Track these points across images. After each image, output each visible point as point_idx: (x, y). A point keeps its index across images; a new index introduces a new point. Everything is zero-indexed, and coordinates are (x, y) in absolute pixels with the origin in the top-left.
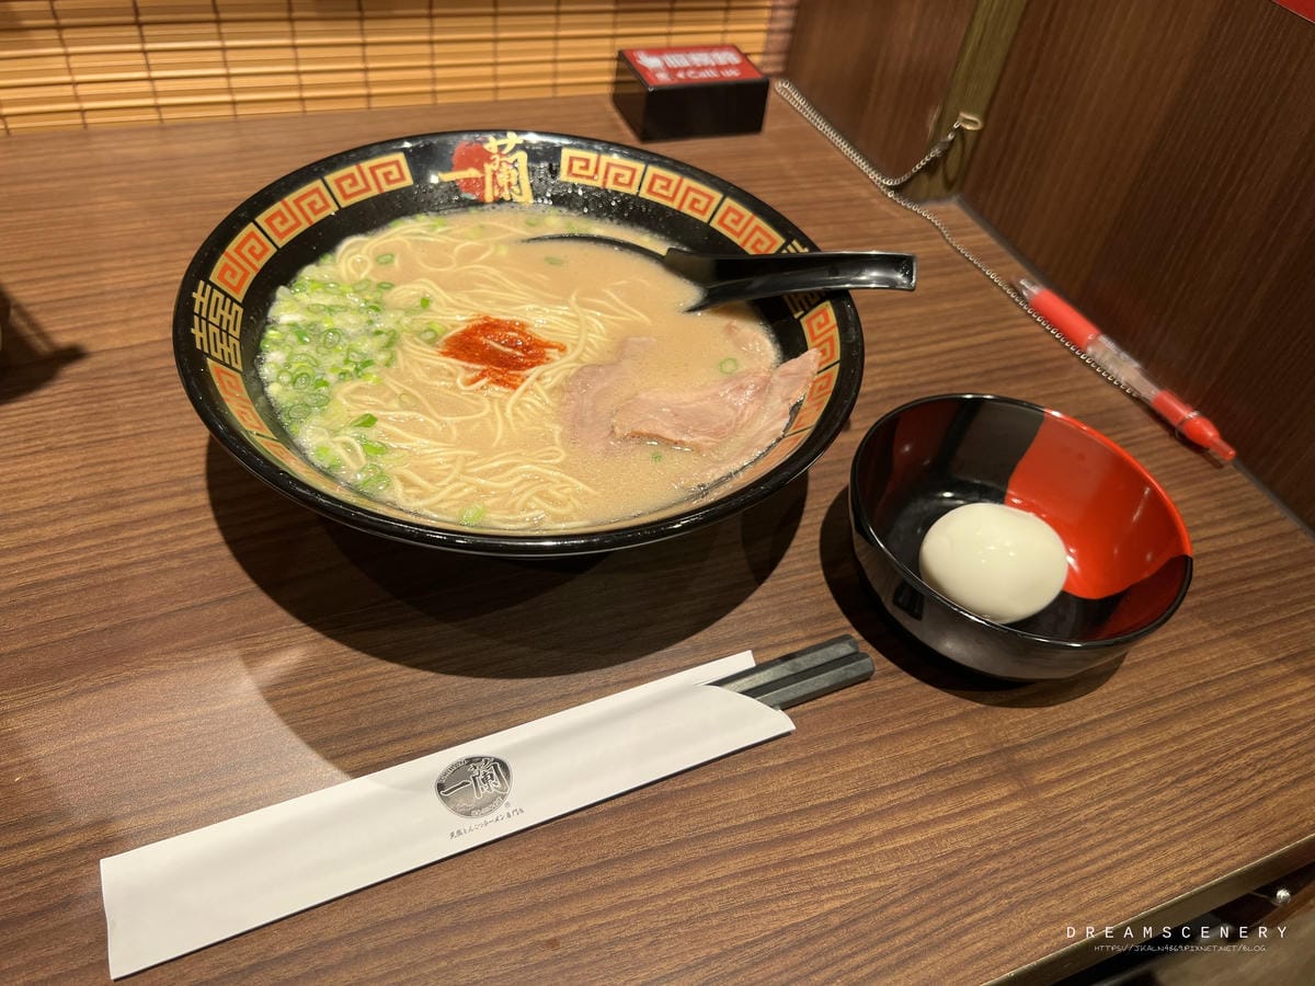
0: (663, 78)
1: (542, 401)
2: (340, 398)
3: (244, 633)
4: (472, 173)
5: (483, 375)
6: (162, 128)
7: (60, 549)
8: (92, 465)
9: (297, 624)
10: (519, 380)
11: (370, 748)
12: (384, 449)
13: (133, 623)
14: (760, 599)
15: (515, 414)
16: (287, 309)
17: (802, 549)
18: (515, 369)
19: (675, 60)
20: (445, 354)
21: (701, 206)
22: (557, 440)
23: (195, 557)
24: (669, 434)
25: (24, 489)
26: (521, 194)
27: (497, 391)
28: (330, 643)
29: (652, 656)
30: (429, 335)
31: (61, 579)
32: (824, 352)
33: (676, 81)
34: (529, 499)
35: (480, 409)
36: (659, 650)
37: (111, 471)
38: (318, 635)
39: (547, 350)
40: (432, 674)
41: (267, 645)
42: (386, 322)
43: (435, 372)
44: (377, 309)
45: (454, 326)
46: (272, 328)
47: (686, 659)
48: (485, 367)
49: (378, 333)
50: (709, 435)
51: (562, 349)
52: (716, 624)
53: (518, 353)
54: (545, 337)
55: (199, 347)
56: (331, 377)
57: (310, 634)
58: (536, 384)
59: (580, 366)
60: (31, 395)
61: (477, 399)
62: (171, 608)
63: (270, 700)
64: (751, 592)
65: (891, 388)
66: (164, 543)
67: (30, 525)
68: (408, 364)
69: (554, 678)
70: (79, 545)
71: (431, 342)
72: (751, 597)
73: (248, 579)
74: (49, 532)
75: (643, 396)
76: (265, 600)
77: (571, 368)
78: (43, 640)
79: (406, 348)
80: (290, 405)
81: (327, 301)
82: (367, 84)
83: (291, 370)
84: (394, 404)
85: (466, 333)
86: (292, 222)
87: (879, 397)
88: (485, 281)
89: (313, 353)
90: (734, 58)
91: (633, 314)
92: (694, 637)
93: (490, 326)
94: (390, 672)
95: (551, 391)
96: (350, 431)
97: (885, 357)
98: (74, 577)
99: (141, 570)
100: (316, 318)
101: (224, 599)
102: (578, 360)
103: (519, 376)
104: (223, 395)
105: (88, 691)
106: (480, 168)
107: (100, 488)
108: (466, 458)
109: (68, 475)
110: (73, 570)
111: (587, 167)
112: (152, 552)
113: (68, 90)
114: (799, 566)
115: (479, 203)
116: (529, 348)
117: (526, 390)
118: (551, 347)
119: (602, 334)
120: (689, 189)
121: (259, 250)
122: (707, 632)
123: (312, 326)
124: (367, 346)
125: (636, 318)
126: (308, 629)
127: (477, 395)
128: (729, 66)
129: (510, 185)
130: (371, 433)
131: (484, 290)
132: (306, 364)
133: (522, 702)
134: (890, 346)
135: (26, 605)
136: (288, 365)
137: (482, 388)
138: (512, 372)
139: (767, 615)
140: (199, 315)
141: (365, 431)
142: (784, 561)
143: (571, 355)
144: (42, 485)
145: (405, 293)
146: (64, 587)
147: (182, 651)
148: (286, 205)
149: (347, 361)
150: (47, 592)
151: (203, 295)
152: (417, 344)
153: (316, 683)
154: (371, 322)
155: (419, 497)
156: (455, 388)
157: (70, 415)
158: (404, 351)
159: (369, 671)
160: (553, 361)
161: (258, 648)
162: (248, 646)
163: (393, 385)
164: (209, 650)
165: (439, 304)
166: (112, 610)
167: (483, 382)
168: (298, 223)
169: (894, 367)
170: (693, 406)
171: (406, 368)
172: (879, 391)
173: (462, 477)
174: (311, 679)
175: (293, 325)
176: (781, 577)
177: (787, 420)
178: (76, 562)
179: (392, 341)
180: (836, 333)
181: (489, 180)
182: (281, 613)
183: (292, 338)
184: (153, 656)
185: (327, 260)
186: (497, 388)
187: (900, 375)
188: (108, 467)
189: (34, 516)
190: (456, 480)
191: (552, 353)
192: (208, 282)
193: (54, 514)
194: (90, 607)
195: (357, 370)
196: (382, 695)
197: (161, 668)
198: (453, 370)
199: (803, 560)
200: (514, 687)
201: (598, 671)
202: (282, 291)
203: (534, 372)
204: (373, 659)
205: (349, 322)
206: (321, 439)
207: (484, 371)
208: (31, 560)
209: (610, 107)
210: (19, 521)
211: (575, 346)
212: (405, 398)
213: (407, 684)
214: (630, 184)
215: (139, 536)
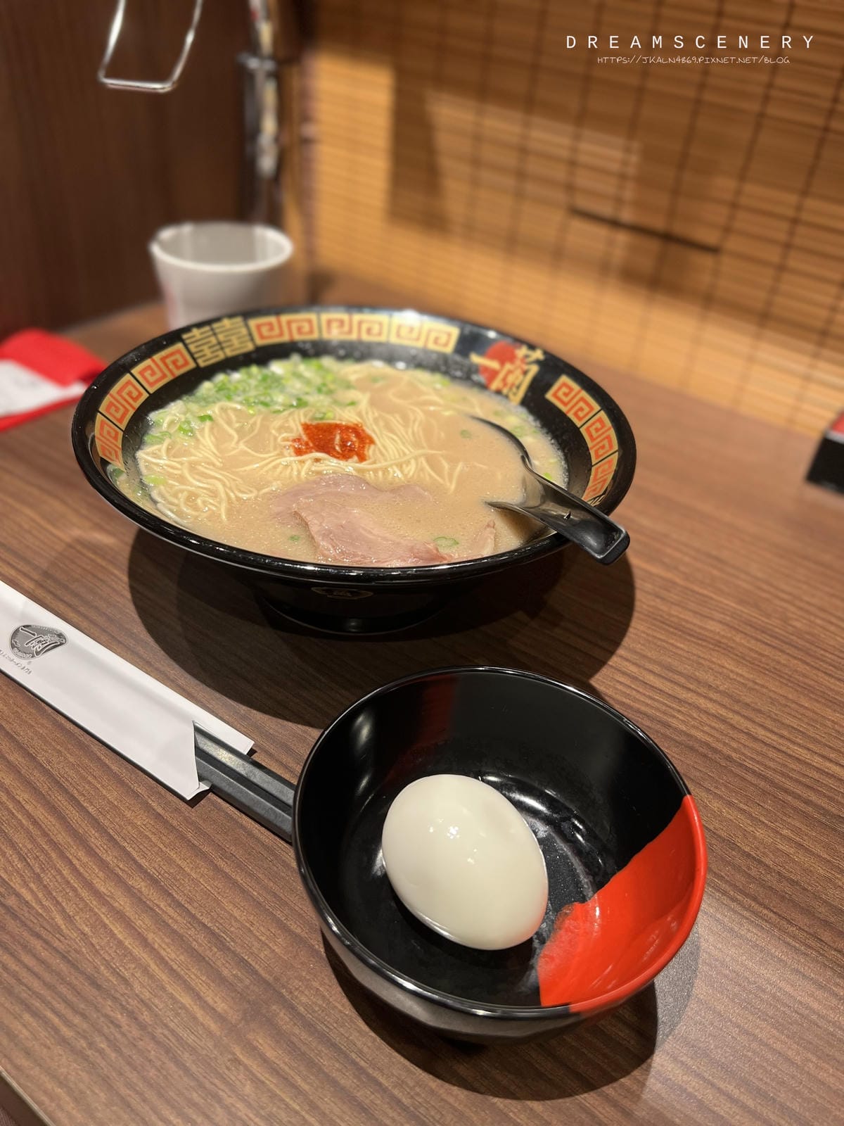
2: (221, 406)
4: (494, 365)
5: (297, 441)
10: (307, 454)
16: (282, 366)
20: (305, 425)
21: (602, 452)
22: (263, 491)
24: (315, 529)
26: (516, 394)
27: (289, 452)
30: (320, 416)
35: (265, 453)
36: (227, 696)
39: (356, 457)
43: (282, 427)
44: (321, 391)
49: (299, 399)
51: (363, 460)
52: (280, 721)
53: (338, 447)
54: (370, 451)
55: (185, 337)
58: (309, 462)
59: (358, 475)
63: (69, 545)
68: (283, 417)
71: (312, 419)
75: (354, 510)
77: (350, 472)
79: (296, 413)
80: (201, 394)
81: (308, 374)
83: (230, 385)
84: (236, 425)
86: (346, 329)
93: (354, 430)
95: (313, 472)
96: (190, 417)
103: (310, 452)
106: (502, 363)
111: (567, 395)
116: (350, 450)
118: (361, 457)
119: (405, 475)
120: (607, 437)
121: (306, 330)
122: (265, 718)
123: (278, 379)
124: (281, 399)
127: (277, 447)
130: (196, 423)
131: (395, 418)
132: (240, 387)
133: (131, 645)
136: (233, 383)
137: (286, 446)
138: (313, 449)
140: (212, 329)
148: (351, 320)
149: (257, 397)
151: (231, 324)
152: (306, 415)
153: (93, 556)
154: (307, 393)
155: (155, 456)
158: (291, 413)
159: (116, 572)
160: (347, 461)
162: (105, 522)
163: (255, 420)
165: (355, 408)
167: (292, 444)
171: (279, 418)
174: (95, 553)
175: (272, 373)
183: (260, 378)
186: (291, 450)
191: (355, 459)
192: (245, 321)
195: (254, 403)
196: (100, 584)
205: (296, 387)
206: (178, 411)
207: (302, 440)
214: (582, 418)
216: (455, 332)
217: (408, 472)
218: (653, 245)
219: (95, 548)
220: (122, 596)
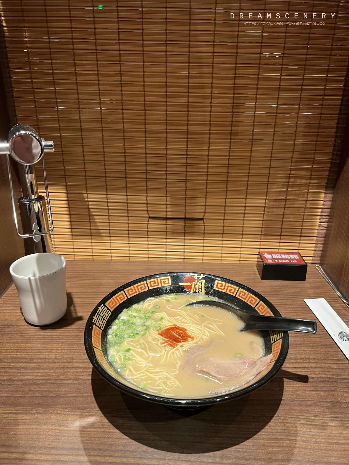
0: (270, 261)
1: (180, 354)
2: (125, 343)
3: (83, 408)
4: (189, 284)
5: (166, 342)
7: (52, 371)
8: (70, 350)
9: (98, 409)
10: (176, 345)
11: (100, 456)
12: (129, 359)
13: (59, 397)
14: (245, 445)
15: (170, 356)
16: (124, 316)
17: (268, 430)
18: (177, 342)
19: (275, 256)
20: (159, 334)
21: (253, 302)
22: (178, 368)
23: (82, 382)
24: (213, 373)
25: (52, 352)
26: (201, 291)
27: (169, 348)
28: (104, 418)
30: (159, 328)
31: (49, 379)
32: (274, 356)
33: (274, 262)
34: (160, 383)
35: (161, 352)
37: (74, 352)
38: (102, 414)
39: (189, 338)
40: (127, 438)
41: (88, 414)
42: (148, 323)
43: (154, 339)
44: (147, 319)
45: (166, 327)
46: (118, 320)
47: (210, 460)
48: (168, 340)
49: (145, 325)
50: (226, 376)
51: (193, 338)
52: (226, 450)
53: (180, 338)
54: (189, 334)
55: (93, 321)
56: (126, 336)
57: (100, 413)
58: (180, 348)
59: (196, 345)
60: (66, 328)
61: (162, 349)
62: (69, 395)
63: (80, 431)
64: (243, 442)
65: (325, 377)
66: (76, 375)
67: (49, 362)
68: (148, 335)
69: (163, 451)
70: (57, 371)
71: (158, 330)
72: (242, 444)
73: (92, 392)
74: (52, 365)
75: (211, 359)
76: (93, 399)
77: (193, 345)
78: (36, 395)
79: (150, 331)
80: (112, 342)
81: (135, 314)
82: (184, 256)
83: (117, 332)
84: (138, 347)
85: (168, 329)
86: (134, 291)
87: (319, 380)
88: (181, 316)
89: (125, 329)
90: (297, 257)
91: (220, 332)
92: (215, 452)
93: (175, 328)
94: (116, 433)
95: (184, 351)
96: (122, 353)
97: (327, 365)
98: (52, 379)
99: (67, 382)
100: (131, 319)
101: (83, 396)
102: (196, 343)
103: (176, 344)
104: (93, 335)
105: (39, 413)
107: (69, 356)
108: (150, 367)
109: (64, 351)
110: (52, 377)
111: (222, 286)
112: (72, 377)
113: (109, 251)
114: (265, 437)
115: (189, 292)
116: (184, 336)
117: (177, 349)
118: (190, 337)
119: (208, 337)
120: (251, 297)
121: (122, 298)
122: (221, 452)
123: (128, 321)
124: (139, 329)
125: (220, 333)
126: (100, 412)
127: (162, 348)
128: (294, 259)
130: (128, 354)
131: (179, 317)
132: (121, 331)
133: (150, 456)
134: (330, 362)
135: (37, 384)
136: (116, 331)
137: (164, 346)
138: (175, 343)
139: (246, 452)
140: (98, 313)
141: (126, 353)
142: (259, 433)
143: (195, 341)
144: (56, 352)
145: (158, 315)
146: (48, 381)
147: (66, 409)
148: (134, 287)
149: (132, 332)
150: (44, 382)
151: (101, 308)
152: (154, 330)
153: (95, 430)
154: (144, 322)
155: (131, 375)
156: (157, 345)
157: (72, 335)
158: (149, 332)
159: (111, 430)
160: (189, 342)
161: (85, 414)
162: (82, 412)
163: (141, 341)
164: (73, 410)
165: (165, 320)
166: (56, 392)
167: (166, 344)
168: (136, 292)
169: (329, 370)
170: (227, 365)
171: (148, 336)
172: (320, 377)
173: (146, 372)
174: (94, 428)
175: (123, 320)
176: (256, 439)
178: (54, 375)
179: (147, 328)
180: (279, 350)
182: (96, 405)
183: (122, 324)
184: (58, 408)
185: (142, 303)
186: (169, 347)
187: (331, 373)
188: (74, 351)
189: (51, 360)
190: (143, 373)
191: (190, 339)
192: (104, 305)
193: (55, 361)
194: (51, 389)
195: (133, 335)
196: (111, 440)
197: (59, 412)
198: (159, 339)
199: (267, 435)
200: (149, 450)
201: (178, 454)
202: (125, 309)
203: (180, 344)
204: (113, 427)
205: (138, 321)
206: (114, 353)
207: (167, 341)
208: (44, 372)
210: (47, 361)
211: (197, 338)
212: (143, 345)
213: (119, 438)
214: (233, 293)
215: (72, 372)
216: (169, 277)
217: (208, 335)
218: (182, 222)
219: (92, 426)
220: (124, 439)
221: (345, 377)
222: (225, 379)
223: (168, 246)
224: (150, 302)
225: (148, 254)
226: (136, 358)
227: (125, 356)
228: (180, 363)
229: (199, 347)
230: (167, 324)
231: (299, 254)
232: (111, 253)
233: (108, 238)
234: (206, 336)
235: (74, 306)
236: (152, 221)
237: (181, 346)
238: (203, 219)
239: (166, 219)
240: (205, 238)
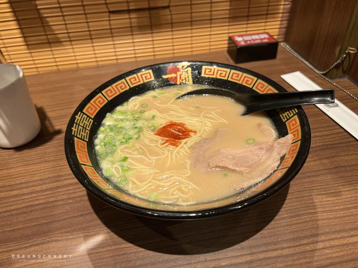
0: (243, 43)
1: (186, 152)
2: (119, 151)
3: (86, 228)
4: (173, 75)
5: (166, 142)
6: (98, 67)
7: (40, 194)
8: (55, 167)
9: (103, 226)
10: (179, 143)
12: (129, 169)
13: (54, 221)
14: (269, 229)
15: (176, 156)
16: (109, 121)
17: (287, 209)
18: (178, 139)
19: (246, 38)
20: (156, 134)
21: (249, 83)
22: (188, 168)
23: (77, 199)
24: (231, 167)
25: (35, 174)
26: (189, 81)
27: (171, 147)
28: (112, 234)
29: (225, 250)
30: (153, 128)
31: (38, 205)
32: (294, 135)
33: (247, 44)
34: (174, 191)
35: (164, 154)
36: (228, 248)
37: (60, 169)
38: (109, 230)
39: (191, 133)
40: (144, 250)
41: (92, 233)
42: (139, 124)
43: (152, 141)
44: (137, 120)
45: (161, 125)
46: (103, 127)
47: (238, 253)
48: (167, 139)
49: (136, 128)
50: (247, 167)
51: (195, 132)
52: (251, 238)
53: (180, 134)
54: (190, 128)
55: (73, 134)
56: (118, 143)
57: (106, 230)
58: (185, 146)
59: (201, 139)
60: (45, 144)
61: (164, 150)
62: (67, 217)
63: (89, 254)
64: (265, 226)
65: (323, 145)
66: (69, 194)
67: (33, 186)
68: (144, 138)
69: (187, 256)
70: (46, 193)
71: (153, 130)
72: (266, 228)
73: (91, 208)
74: (38, 188)
75: (222, 151)
76: (95, 216)
77: (198, 139)
78: (27, 225)
79: (144, 133)
80: (102, 153)
81: (121, 117)
82: (154, 52)
83: (105, 141)
84: (136, 153)
85: (165, 127)
86: (114, 92)
87: (318, 148)
88: (172, 110)
89: (113, 135)
90: (266, 36)
91: (221, 120)
92: (241, 244)
93: (172, 125)
94: (130, 247)
95: (189, 148)
96: (118, 163)
97: (320, 134)
98: (41, 204)
99: (61, 203)
100: (118, 123)
101: (83, 215)
102: (200, 136)
103: (179, 142)
104: (76, 150)
105: (36, 245)
106: (176, 73)
107: (55, 174)
108: (156, 173)
109: (48, 170)
110: (42, 201)
111: (210, 72)
112: (65, 197)
114: (286, 215)
115: (175, 84)
116: (184, 132)
117: (181, 147)
118: (192, 132)
119: (211, 128)
120: (245, 77)
121: (102, 101)
123: (115, 126)
124: (131, 132)
125: (222, 121)
126: (106, 228)
127: (164, 149)
128: (265, 39)
129: (185, 78)
130: (125, 164)
131: (172, 112)
132: (110, 139)
134: (323, 129)
135: (25, 213)
136: (104, 139)
137: (166, 146)
138: (177, 141)
139: (272, 236)
140: (76, 123)
141: (123, 163)
142: (280, 213)
143: (198, 134)
144: (40, 173)
145: (147, 114)
146: (38, 207)
147: (66, 233)
148: (112, 87)
149: (123, 138)
150: (33, 209)
151: (79, 116)
152: (148, 131)
153: (105, 249)
154: (134, 124)
155: (136, 188)
156: (157, 146)
157: (53, 151)
158: (143, 134)
159: (123, 246)
160: (192, 137)
161: (89, 234)
162: (86, 233)
163: (137, 146)
164: (74, 233)
165: (158, 117)
166: (49, 216)
167: (167, 144)
168: (116, 93)
169: (324, 137)
170: (242, 155)
171: (143, 139)
172: (318, 146)
173: (153, 181)
174: (104, 247)
175: (109, 126)
176: (278, 220)
177: (279, 163)
178: (43, 199)
179: (140, 130)
180: (299, 128)
181: (179, 77)
182: (99, 222)
183: (108, 130)
184: (57, 234)
185: (125, 104)
186: (171, 146)
187: (327, 140)
188: (60, 168)
189: (36, 183)
190: (150, 182)
191: (192, 134)
192: (82, 112)
193: (41, 182)
194: (43, 215)
195: (126, 141)
196: (126, 256)
197: (58, 238)
198: (158, 140)
199: (287, 213)
200: (172, 258)
201: (203, 255)
202: (108, 115)
203: (184, 141)
204: (125, 241)
205: (127, 124)
206: (108, 166)
207: (167, 140)
208: (31, 198)
209: (226, 54)
210: (31, 184)
211: (200, 131)
212: (140, 150)
213: (135, 253)
214: (225, 77)
215: (63, 191)
216: (150, 71)
217: (210, 126)
218: (146, 14)
219: (101, 245)
220: (141, 252)
221: (341, 141)
222: (247, 171)
223: (136, 44)
224: (135, 102)
225: (116, 55)
226: (135, 166)
227: (122, 166)
228: (189, 162)
229: (205, 140)
230: (161, 121)
231: (267, 33)
232: (76, 60)
233: (69, 43)
234: (208, 127)
235: (49, 121)
236: (113, 17)
237: (185, 143)
238: (168, 7)
239: (129, 11)
240: (174, 29)
